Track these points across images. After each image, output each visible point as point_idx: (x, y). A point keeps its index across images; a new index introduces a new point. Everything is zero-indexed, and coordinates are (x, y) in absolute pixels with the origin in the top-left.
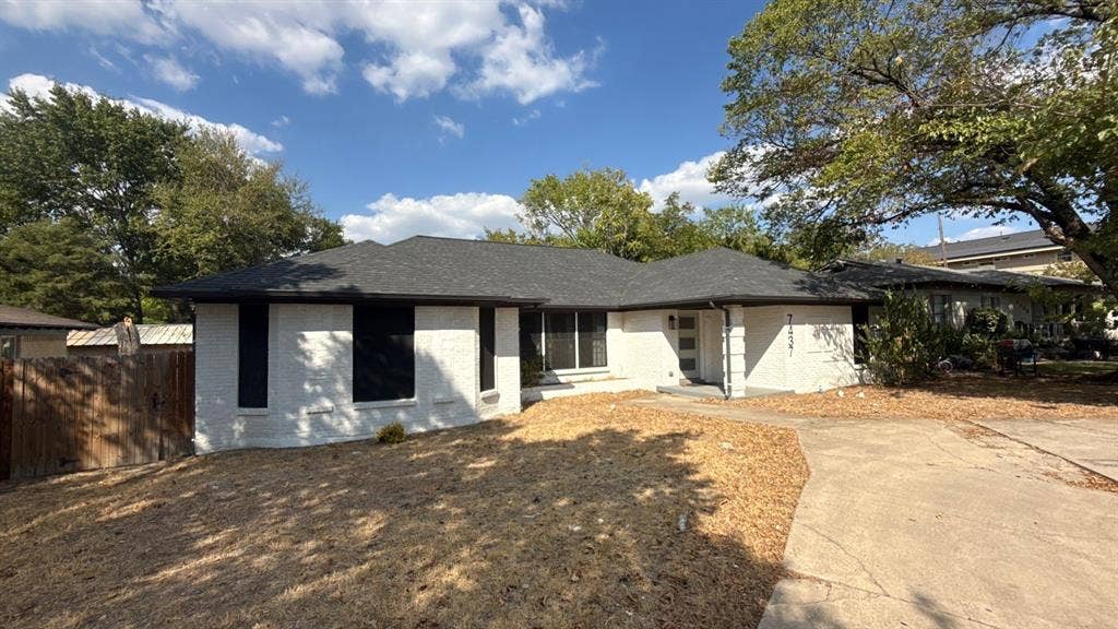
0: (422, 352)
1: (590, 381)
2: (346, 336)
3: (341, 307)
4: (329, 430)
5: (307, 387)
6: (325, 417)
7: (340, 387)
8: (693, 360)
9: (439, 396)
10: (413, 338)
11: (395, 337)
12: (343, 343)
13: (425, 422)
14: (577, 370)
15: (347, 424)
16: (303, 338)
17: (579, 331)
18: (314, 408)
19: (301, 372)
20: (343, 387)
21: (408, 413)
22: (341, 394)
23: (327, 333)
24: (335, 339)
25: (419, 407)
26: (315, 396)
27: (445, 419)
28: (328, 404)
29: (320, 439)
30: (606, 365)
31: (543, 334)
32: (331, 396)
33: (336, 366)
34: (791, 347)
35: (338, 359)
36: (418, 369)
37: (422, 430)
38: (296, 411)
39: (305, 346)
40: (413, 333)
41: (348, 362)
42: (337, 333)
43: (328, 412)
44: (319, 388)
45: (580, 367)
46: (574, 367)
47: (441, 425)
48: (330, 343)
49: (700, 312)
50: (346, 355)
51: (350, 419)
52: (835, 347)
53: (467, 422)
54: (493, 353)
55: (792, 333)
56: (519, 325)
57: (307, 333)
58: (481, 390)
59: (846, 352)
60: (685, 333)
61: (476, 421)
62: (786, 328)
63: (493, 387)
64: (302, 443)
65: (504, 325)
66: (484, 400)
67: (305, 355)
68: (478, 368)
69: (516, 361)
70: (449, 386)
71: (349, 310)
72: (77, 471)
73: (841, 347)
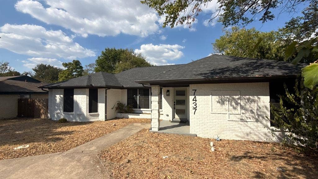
0: (75, 101)
2: (62, 96)
3: (61, 90)
4: (59, 117)
5: (56, 107)
6: (59, 114)
7: (61, 108)
8: (185, 110)
9: (78, 113)
12: (62, 98)
13: (75, 119)
16: (56, 97)
18: (57, 112)
19: (56, 104)
23: (59, 95)
24: (60, 96)
25: (74, 115)
27: (80, 119)
29: (58, 119)
31: (138, 96)
32: (60, 110)
33: (60, 102)
34: (195, 109)
36: (74, 105)
37: (74, 121)
38: (54, 113)
40: (73, 96)
41: (62, 102)
43: (59, 113)
44: (58, 108)
47: (78, 120)
48: (59, 97)
49: (187, 88)
51: (62, 116)
52: (243, 111)
53: (84, 121)
54: (97, 102)
55: (196, 101)
56: (106, 94)
57: (56, 95)
58: (89, 113)
59: (258, 115)
60: (180, 98)
61: (87, 121)
62: (191, 98)
63: (97, 112)
64: (55, 120)
65: (101, 94)
66: (91, 115)
67: (56, 100)
68: (88, 106)
69: (104, 105)
70: (81, 110)
71: (63, 90)
72: (40, 118)
73: (252, 112)
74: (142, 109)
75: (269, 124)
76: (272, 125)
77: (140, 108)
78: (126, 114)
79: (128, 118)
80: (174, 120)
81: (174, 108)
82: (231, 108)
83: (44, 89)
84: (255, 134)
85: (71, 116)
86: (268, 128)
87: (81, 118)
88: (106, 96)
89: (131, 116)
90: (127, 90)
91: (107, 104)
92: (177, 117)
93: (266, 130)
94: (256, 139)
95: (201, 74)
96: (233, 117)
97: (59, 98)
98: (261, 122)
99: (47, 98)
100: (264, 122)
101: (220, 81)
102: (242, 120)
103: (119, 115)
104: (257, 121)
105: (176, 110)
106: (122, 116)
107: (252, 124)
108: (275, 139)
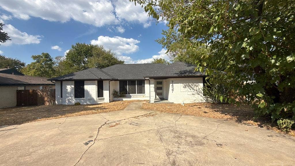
0: (86, 89)
1: (139, 97)
2: (73, 86)
3: (72, 81)
4: (70, 102)
5: (67, 95)
6: (70, 100)
8: (162, 93)
9: (89, 98)
10: (84, 87)
11: (81, 87)
12: (73, 88)
13: (86, 102)
14: (137, 94)
15: (73, 102)
16: (67, 87)
17: (137, 85)
18: (68, 98)
19: (66, 92)
20: (73, 95)
21: (83, 101)
22: (72, 96)
23: (70, 86)
24: (71, 87)
25: (85, 100)
26: (68, 97)
28: (70, 98)
29: (69, 104)
30: (145, 93)
31: (128, 86)
32: (71, 97)
33: (71, 91)
34: (173, 90)
35: (72, 91)
36: (85, 92)
37: (85, 104)
38: (66, 99)
39: (67, 88)
40: (84, 86)
41: (74, 91)
42: (72, 86)
43: (71, 99)
44: (69, 95)
45: (137, 93)
46: (136, 93)
47: (89, 103)
49: (164, 80)
50: (73, 90)
51: (74, 101)
52: (193, 90)
53: (94, 103)
54: (103, 90)
55: (173, 86)
56: (109, 84)
57: (67, 86)
58: (98, 97)
59: (199, 92)
60: (160, 86)
61: (96, 103)
62: (171, 85)
63: (103, 97)
64: (67, 104)
65: (106, 84)
66: (99, 99)
67: (67, 90)
68: (97, 93)
69: (108, 92)
70: (91, 96)
71: (74, 82)
72: (44, 105)
73: (197, 91)
74: (131, 94)
75: (203, 95)
76: (204, 95)
77: (129, 94)
78: (121, 98)
79: (123, 100)
80: (156, 99)
81: (156, 92)
82: (189, 89)
83: (52, 81)
84: (197, 100)
85: (82, 101)
86: (202, 97)
87: (91, 102)
88: (109, 86)
89: (124, 99)
90: (119, 81)
91: (110, 91)
92: (157, 97)
93: (202, 98)
94: (198, 102)
95: (176, 74)
96: (189, 93)
97: (70, 88)
98: (200, 95)
99: (54, 88)
100: (201, 95)
101: (185, 77)
102: (193, 94)
103: (116, 99)
104: (198, 94)
105: (157, 93)
106: (118, 100)
107: (197, 96)
108: (205, 101)
